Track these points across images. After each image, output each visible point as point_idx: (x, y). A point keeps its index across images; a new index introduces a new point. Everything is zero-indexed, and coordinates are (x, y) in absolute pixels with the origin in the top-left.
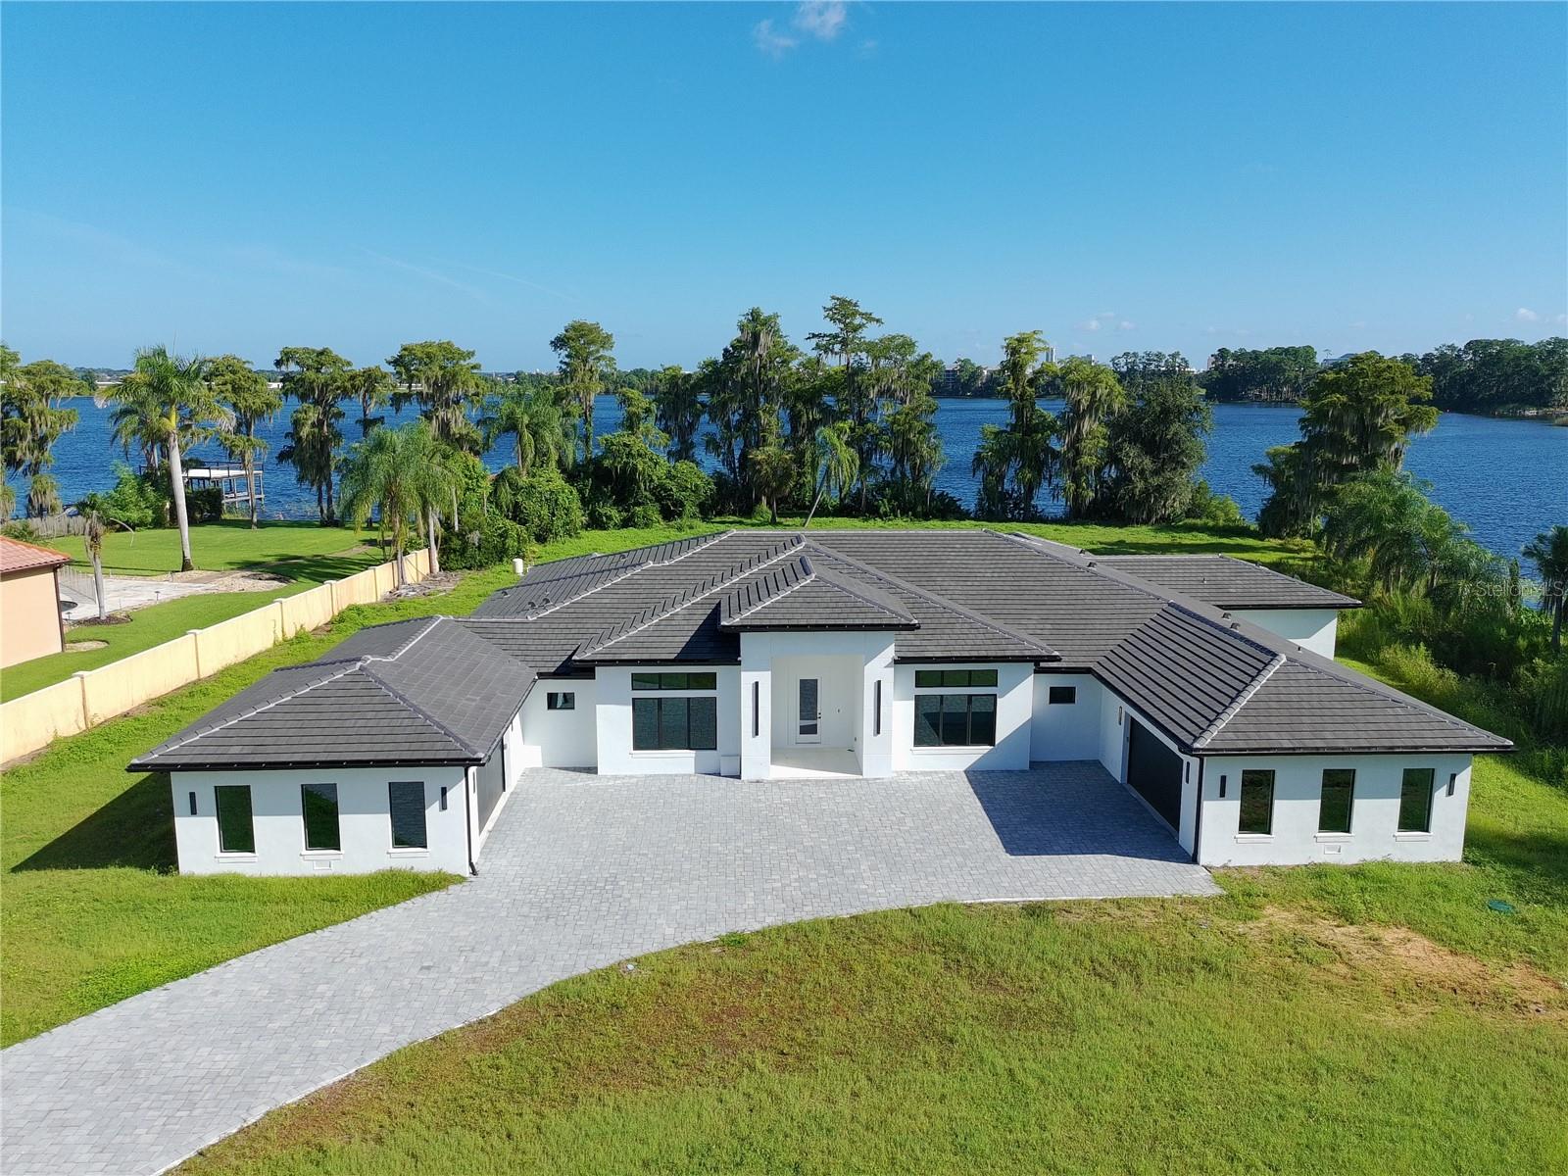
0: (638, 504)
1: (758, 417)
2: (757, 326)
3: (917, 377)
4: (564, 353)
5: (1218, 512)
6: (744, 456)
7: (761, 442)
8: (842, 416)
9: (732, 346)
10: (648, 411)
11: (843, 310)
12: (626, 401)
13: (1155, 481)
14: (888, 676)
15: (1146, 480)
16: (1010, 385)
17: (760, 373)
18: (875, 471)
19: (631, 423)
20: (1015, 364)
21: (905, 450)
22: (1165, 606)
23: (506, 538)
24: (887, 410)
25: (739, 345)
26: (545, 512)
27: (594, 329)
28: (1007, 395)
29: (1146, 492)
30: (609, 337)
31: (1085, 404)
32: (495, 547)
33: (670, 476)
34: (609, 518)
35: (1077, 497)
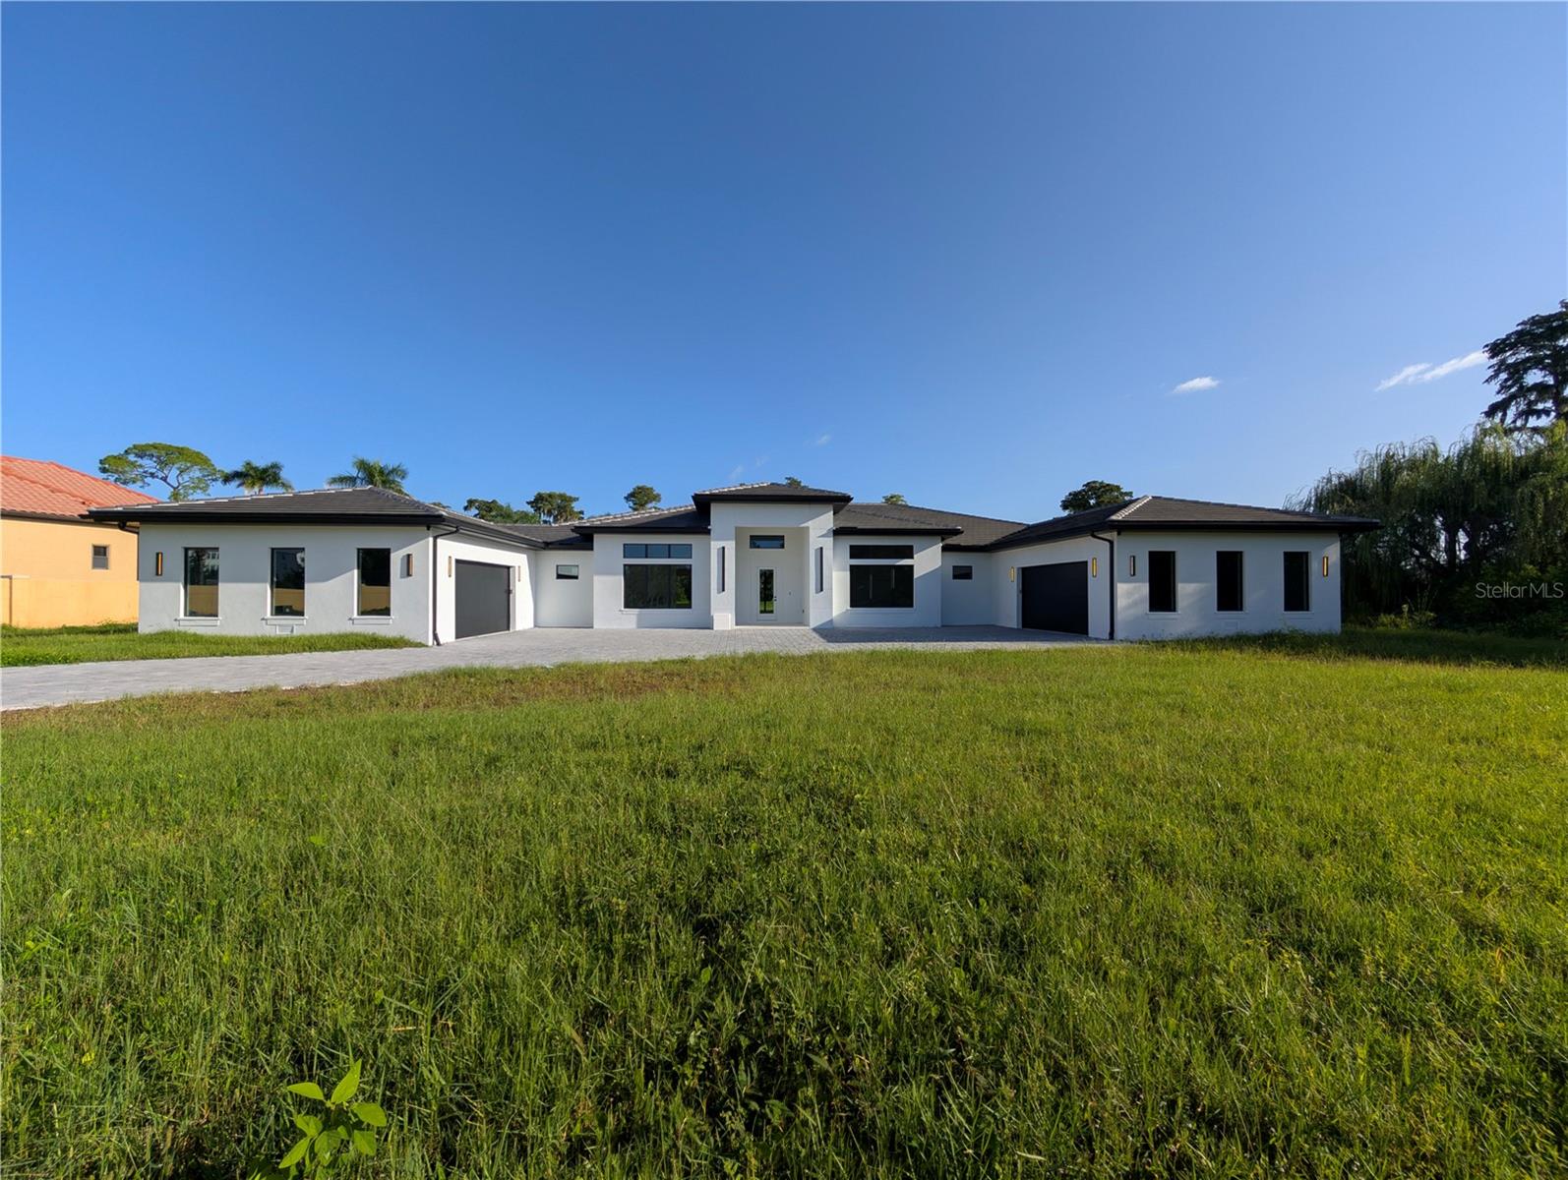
14: (828, 545)
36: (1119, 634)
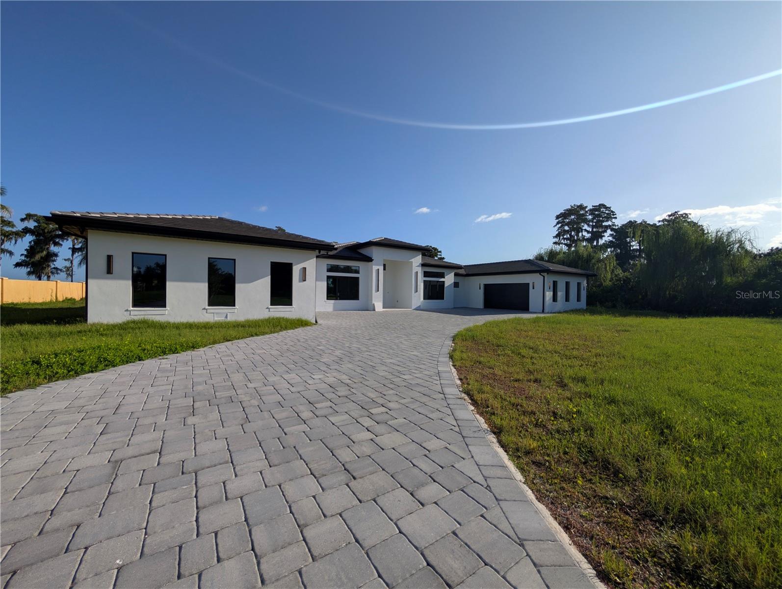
14: (419, 270)
36: (546, 310)
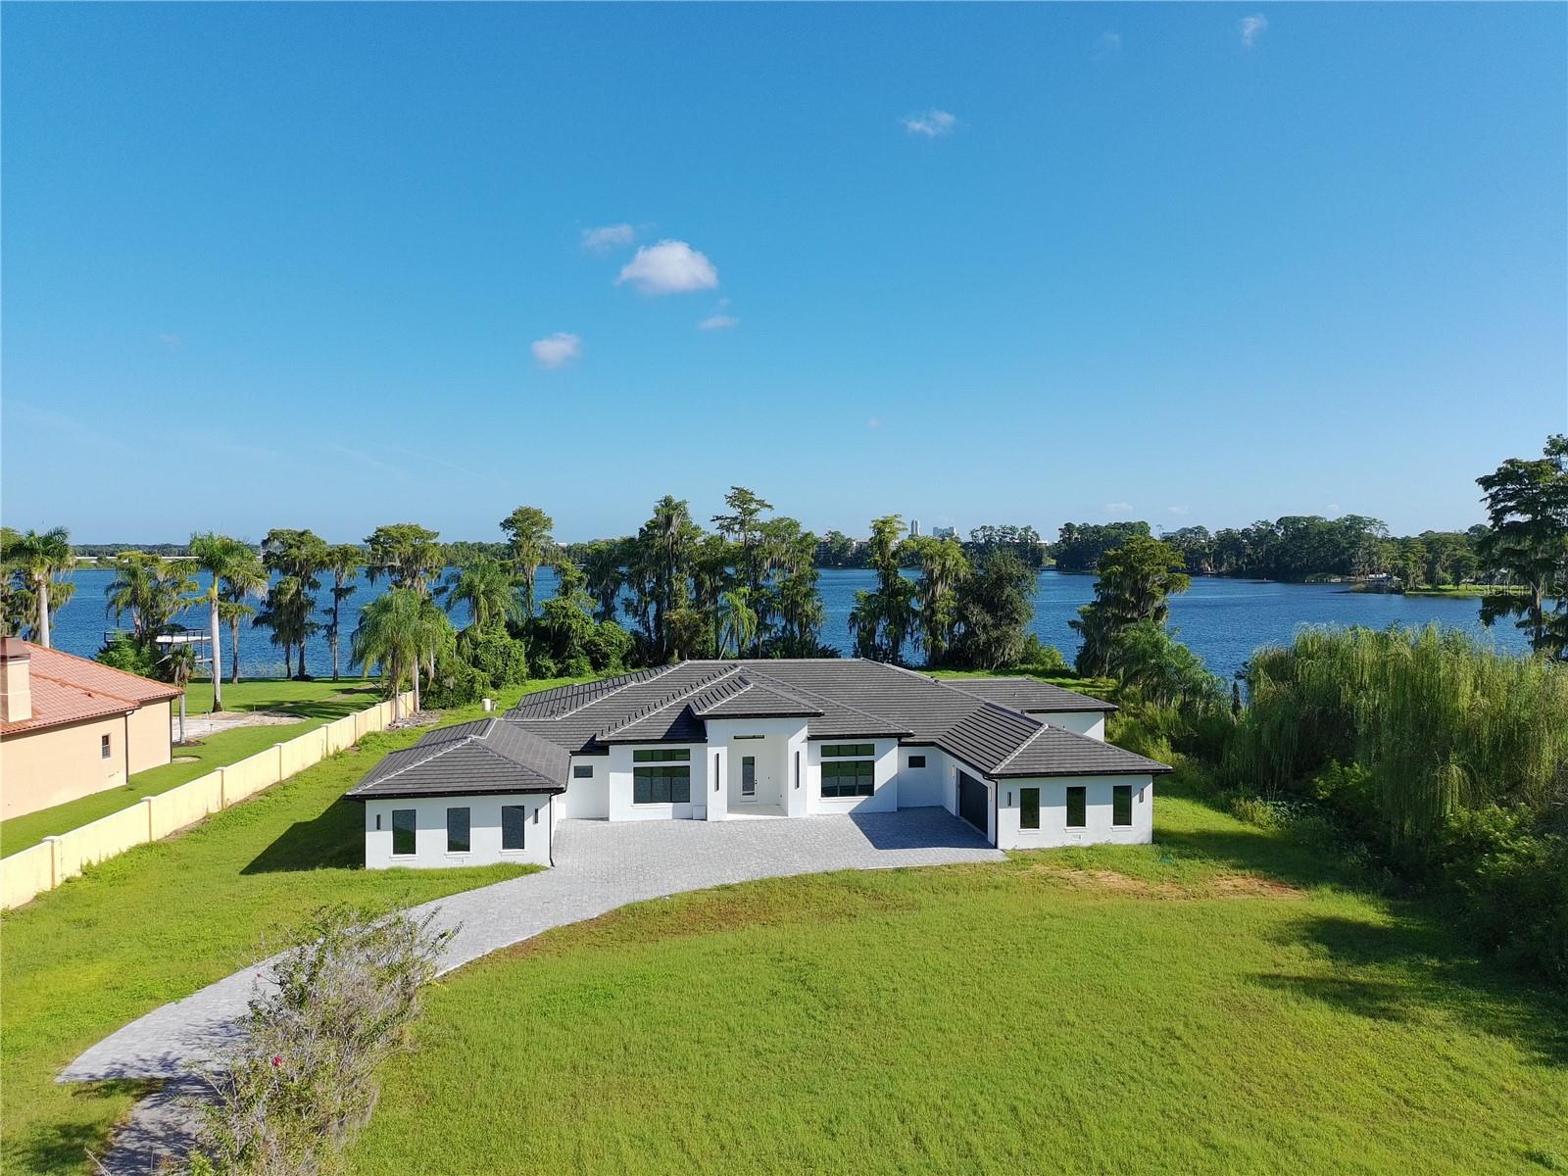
0: (572, 657)
1: (670, 584)
2: (669, 511)
3: (802, 551)
4: (511, 533)
5: (1047, 659)
6: (658, 617)
7: (673, 605)
8: (741, 583)
9: (647, 526)
10: (580, 579)
11: (741, 498)
12: (561, 571)
13: (995, 634)
14: (803, 748)
15: (987, 633)
16: (877, 557)
17: (672, 549)
18: (768, 628)
19: (566, 589)
20: (881, 542)
21: (791, 613)
22: (983, 705)
23: (474, 683)
24: (777, 579)
25: (653, 525)
26: (499, 663)
27: (538, 513)
28: (875, 565)
29: (988, 643)
30: (549, 519)
31: (936, 573)
32: (465, 690)
33: (598, 634)
34: (548, 669)
35: (935, 648)
